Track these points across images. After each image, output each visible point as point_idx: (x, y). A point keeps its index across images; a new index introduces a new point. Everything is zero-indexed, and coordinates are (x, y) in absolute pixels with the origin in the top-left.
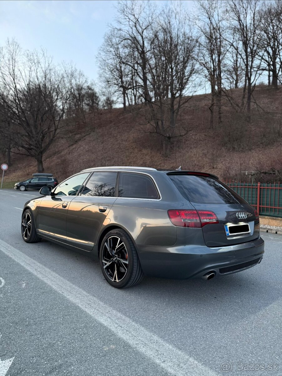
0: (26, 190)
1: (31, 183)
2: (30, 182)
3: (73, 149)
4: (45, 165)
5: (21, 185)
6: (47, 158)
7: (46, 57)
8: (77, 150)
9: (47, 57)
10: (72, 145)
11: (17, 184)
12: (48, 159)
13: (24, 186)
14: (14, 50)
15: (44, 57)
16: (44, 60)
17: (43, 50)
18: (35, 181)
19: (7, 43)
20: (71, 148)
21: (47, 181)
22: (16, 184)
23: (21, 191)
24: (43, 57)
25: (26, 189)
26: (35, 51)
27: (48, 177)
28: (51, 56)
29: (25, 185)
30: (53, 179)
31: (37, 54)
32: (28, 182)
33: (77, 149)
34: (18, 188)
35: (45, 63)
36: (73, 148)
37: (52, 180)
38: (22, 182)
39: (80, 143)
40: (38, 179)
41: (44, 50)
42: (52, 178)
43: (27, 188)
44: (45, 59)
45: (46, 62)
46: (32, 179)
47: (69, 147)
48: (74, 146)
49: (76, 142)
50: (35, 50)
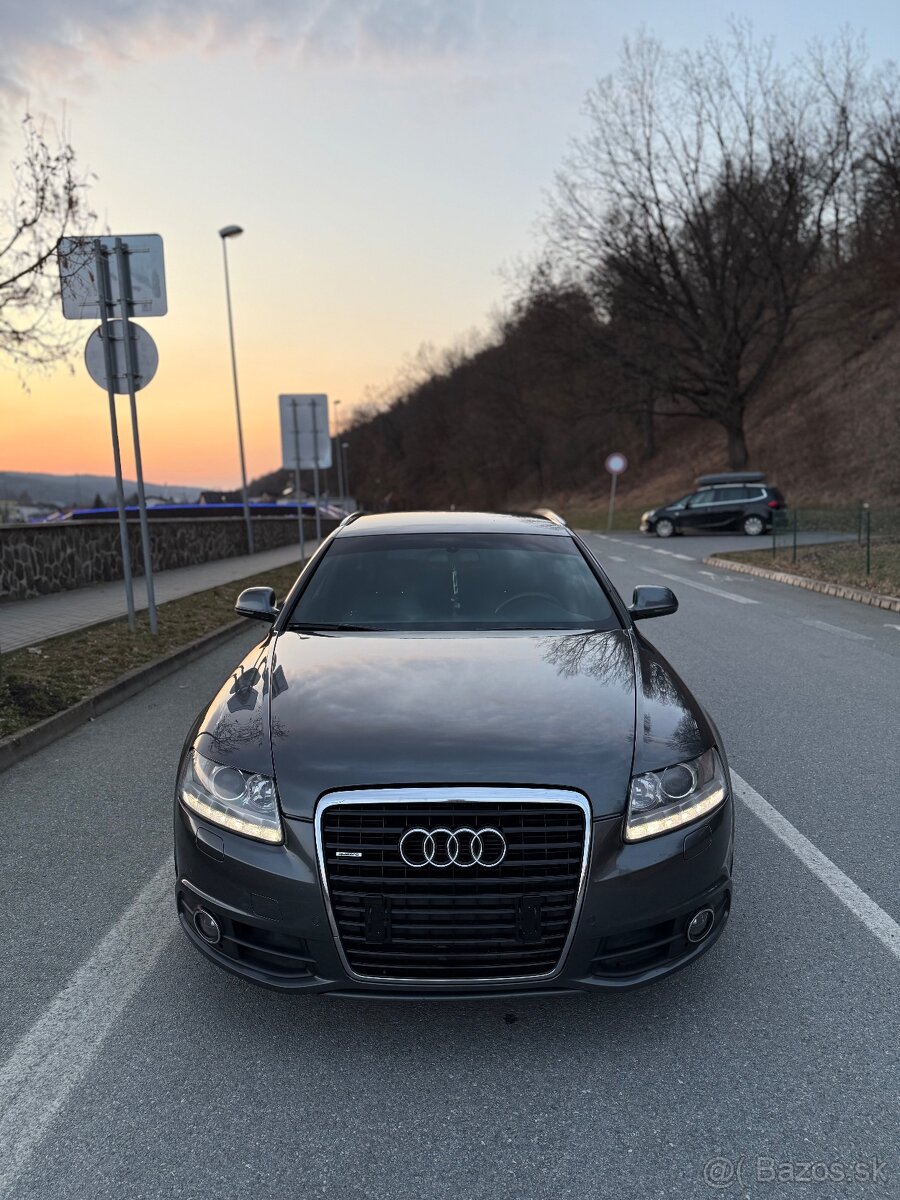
0: (674, 534)
1: (692, 509)
2: (687, 507)
3: (860, 368)
4: (755, 440)
5: (660, 518)
6: (764, 417)
7: (750, 49)
8: (877, 368)
9: (753, 51)
10: (857, 354)
11: (649, 517)
12: (768, 420)
13: (669, 519)
14: (644, 70)
15: (740, 55)
16: (744, 66)
17: (739, 29)
18: (703, 503)
19: (624, 56)
20: (854, 365)
21: (742, 498)
22: (645, 517)
23: (659, 536)
24: (736, 56)
25: (674, 530)
26: (709, 45)
27: (749, 485)
28: (765, 41)
29: (672, 517)
30: (767, 490)
31: (718, 51)
32: (680, 506)
33: (873, 367)
34: (652, 527)
35: (747, 76)
36: (860, 363)
37: (762, 494)
38: (664, 509)
39: (888, 341)
40: (711, 495)
41: (741, 26)
42: (759, 489)
43: (680, 525)
44: (746, 62)
45: (748, 69)
46: (696, 494)
47: (845, 362)
48: (864, 358)
49: (875, 338)
50: (711, 42)
